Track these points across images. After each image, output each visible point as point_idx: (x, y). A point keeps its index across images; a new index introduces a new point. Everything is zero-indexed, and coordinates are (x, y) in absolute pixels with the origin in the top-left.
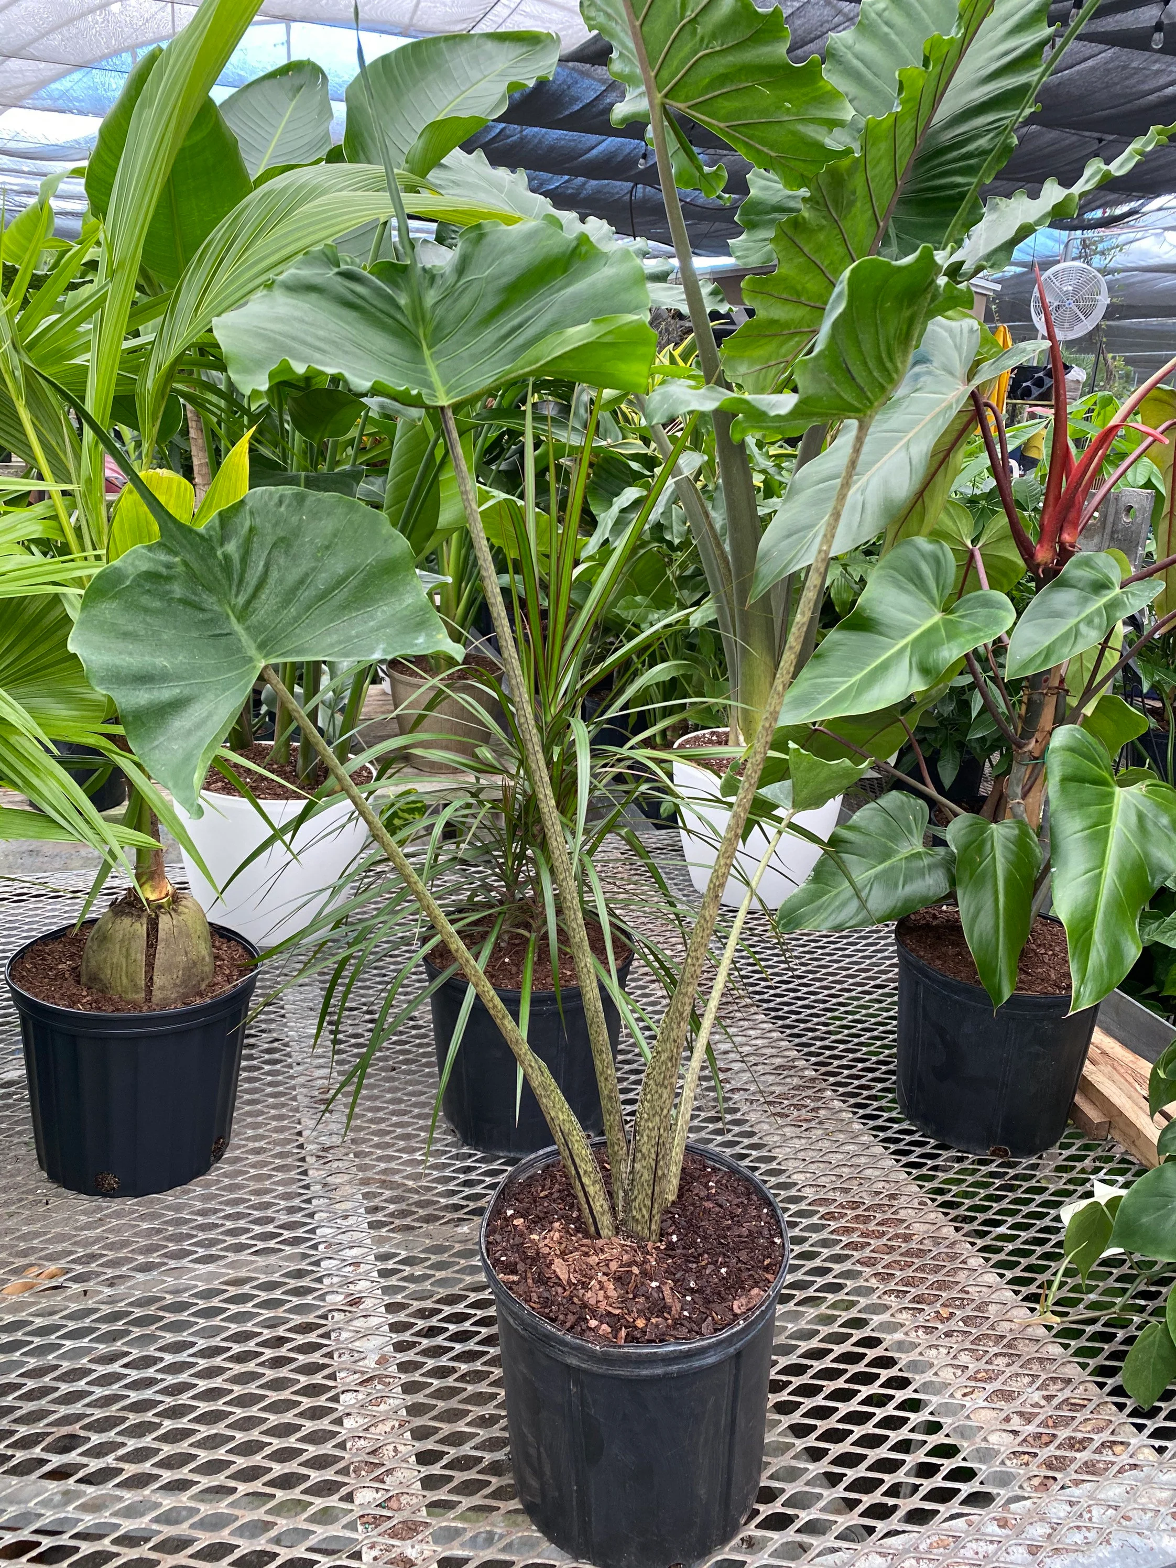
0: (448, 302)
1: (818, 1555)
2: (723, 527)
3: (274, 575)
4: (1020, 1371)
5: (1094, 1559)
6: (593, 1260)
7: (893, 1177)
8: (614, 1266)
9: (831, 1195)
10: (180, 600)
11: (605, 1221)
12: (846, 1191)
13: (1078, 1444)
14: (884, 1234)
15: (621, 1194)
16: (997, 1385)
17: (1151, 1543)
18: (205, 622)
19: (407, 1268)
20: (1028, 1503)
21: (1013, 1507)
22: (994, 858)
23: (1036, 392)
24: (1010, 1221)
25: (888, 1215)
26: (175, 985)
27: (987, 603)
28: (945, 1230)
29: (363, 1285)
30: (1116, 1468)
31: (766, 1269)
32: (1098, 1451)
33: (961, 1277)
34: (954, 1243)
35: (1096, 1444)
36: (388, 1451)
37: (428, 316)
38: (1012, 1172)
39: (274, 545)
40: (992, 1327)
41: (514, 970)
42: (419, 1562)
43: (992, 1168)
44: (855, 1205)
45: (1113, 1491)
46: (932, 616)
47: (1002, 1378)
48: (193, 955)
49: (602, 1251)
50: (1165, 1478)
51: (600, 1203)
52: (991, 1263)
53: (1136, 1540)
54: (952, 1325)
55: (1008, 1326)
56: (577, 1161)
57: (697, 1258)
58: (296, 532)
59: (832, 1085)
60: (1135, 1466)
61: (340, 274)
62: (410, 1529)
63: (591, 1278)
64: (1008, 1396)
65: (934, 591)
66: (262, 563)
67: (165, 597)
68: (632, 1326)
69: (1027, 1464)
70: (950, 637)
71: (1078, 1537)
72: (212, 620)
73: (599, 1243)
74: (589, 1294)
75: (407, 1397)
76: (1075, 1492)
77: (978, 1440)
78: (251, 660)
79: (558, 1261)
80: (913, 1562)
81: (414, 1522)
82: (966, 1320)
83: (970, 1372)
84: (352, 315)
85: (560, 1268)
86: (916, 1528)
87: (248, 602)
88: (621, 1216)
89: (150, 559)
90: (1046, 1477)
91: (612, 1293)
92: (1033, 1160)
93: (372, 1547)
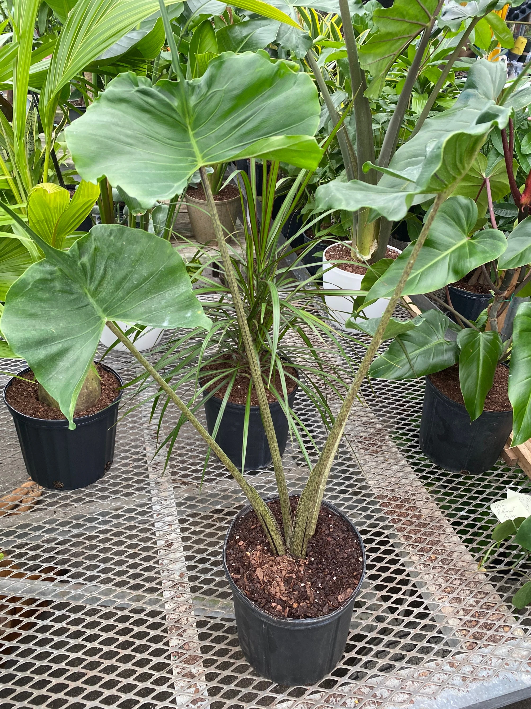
0: (203, 104)
1: (370, 678)
2: (354, 136)
3: (110, 273)
4: (465, 588)
5: (491, 684)
6: (275, 569)
7: (415, 484)
8: (284, 573)
9: (385, 493)
10: (59, 291)
11: (281, 549)
12: (393, 491)
13: (488, 626)
14: (408, 515)
15: (289, 539)
16: (454, 595)
17: (517, 677)
18: (73, 300)
19: (193, 528)
20: (463, 655)
21: (457, 657)
22: (479, 350)
23: (521, 16)
24: (467, 508)
25: (411, 505)
26: (83, 403)
27: (493, 236)
28: (436, 513)
29: (173, 536)
30: (504, 639)
31: (354, 577)
32: (497, 630)
33: (443, 537)
34: (440, 520)
35: (496, 627)
36: (184, 621)
37: (191, 112)
38: (470, 482)
39: (109, 258)
40: (454, 565)
41: (242, 392)
42: (197, 675)
43: (461, 480)
44: (396, 499)
45: (502, 650)
46: (462, 239)
47: (457, 591)
48: (90, 388)
49: (279, 564)
50: (526, 644)
51: (279, 542)
52: (457, 531)
53: (510, 675)
54: (436, 563)
55: (461, 564)
56: (268, 526)
57: (322, 571)
58: (121, 251)
59: (389, 433)
60: (513, 638)
61: (139, 91)
62: (193, 660)
63: (273, 580)
64: (458, 600)
65: (465, 226)
66: (102, 268)
67: (52, 291)
68: (291, 607)
69: (465, 636)
70: (472, 254)
71: (484, 673)
72: (77, 298)
73: (279, 559)
74: (272, 589)
75: (193, 594)
76: (485, 650)
77: (444, 623)
78: (100, 318)
79: (259, 569)
80: (411, 682)
81: (195, 656)
82: (442, 561)
83: (443, 588)
84: (146, 116)
85: (259, 573)
86: (413, 666)
87: (96, 289)
88: (288, 547)
89: (41, 271)
90: (473, 642)
91: (283, 588)
92: (480, 476)
93: (177, 667)
